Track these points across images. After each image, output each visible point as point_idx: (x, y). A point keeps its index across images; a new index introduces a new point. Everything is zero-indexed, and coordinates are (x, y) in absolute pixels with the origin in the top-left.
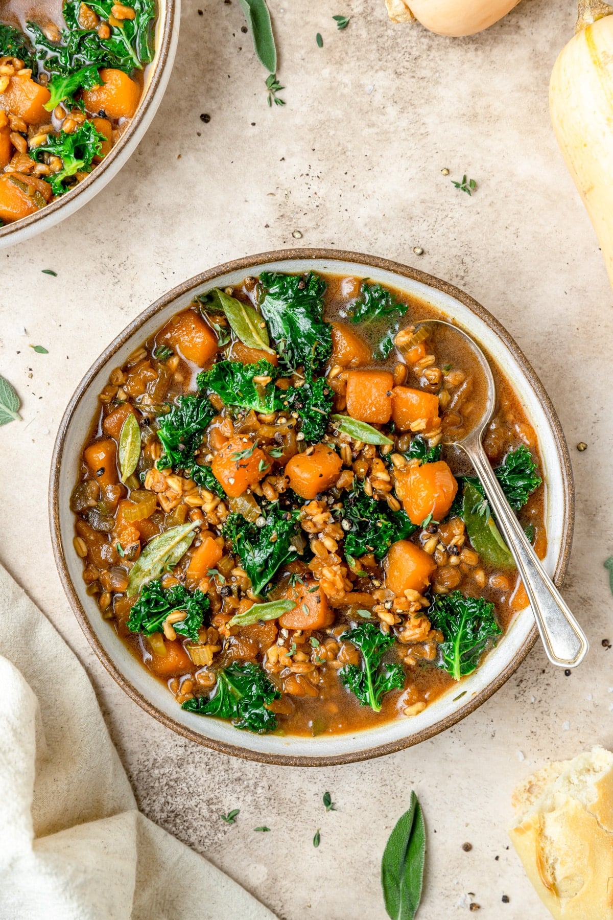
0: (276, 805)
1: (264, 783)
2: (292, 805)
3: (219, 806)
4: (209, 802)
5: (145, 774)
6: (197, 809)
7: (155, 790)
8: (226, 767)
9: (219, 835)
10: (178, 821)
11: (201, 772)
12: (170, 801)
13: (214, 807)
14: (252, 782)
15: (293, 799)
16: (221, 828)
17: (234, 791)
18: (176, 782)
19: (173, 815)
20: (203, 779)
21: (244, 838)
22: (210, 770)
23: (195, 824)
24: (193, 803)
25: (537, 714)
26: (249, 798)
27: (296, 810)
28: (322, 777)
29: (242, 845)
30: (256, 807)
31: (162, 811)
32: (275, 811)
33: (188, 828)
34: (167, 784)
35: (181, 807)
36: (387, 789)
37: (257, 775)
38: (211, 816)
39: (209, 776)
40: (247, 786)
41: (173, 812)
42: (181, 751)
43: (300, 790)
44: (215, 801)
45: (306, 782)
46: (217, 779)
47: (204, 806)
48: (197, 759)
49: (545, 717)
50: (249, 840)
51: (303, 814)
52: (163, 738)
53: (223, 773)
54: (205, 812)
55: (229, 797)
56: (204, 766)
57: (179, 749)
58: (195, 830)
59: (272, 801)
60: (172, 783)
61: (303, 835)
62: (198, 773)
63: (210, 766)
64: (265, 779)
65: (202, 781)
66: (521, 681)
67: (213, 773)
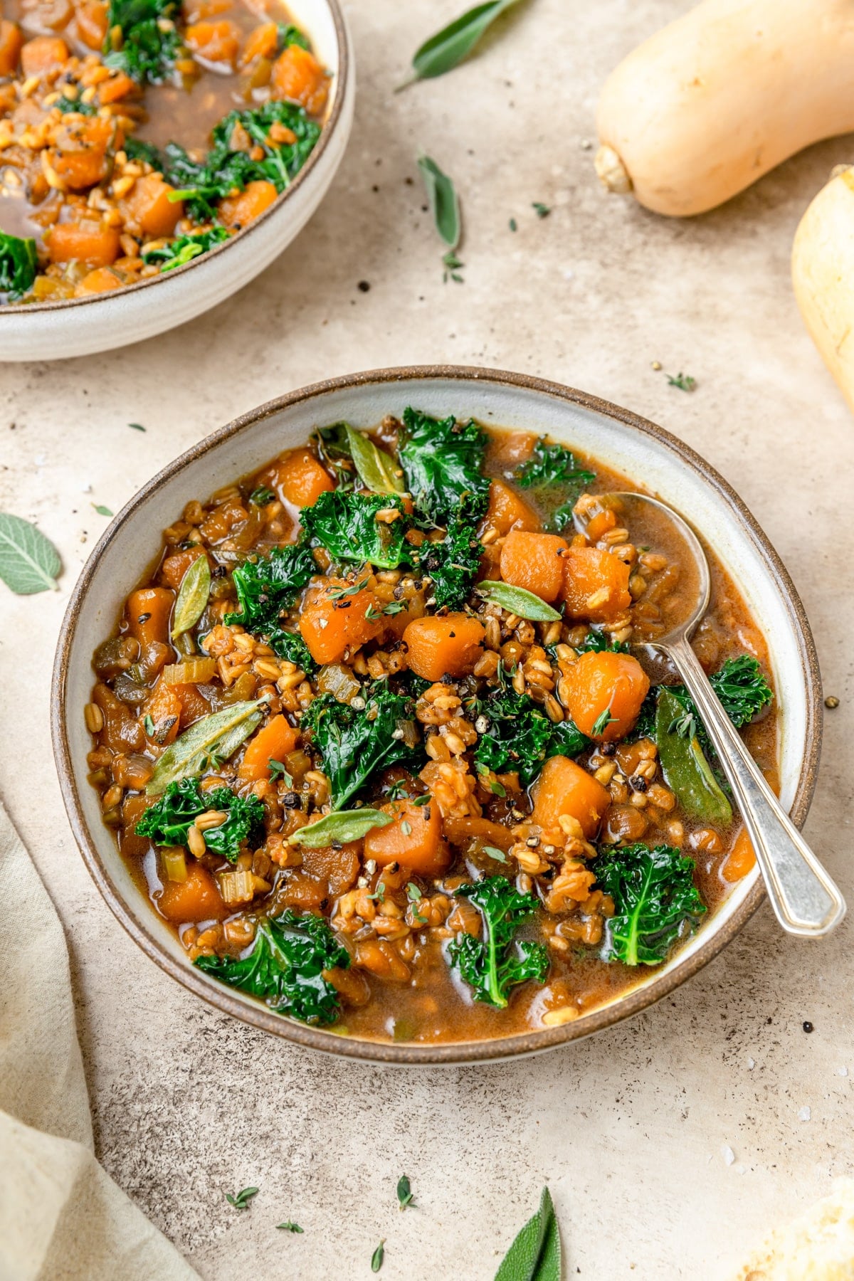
0: (319, 1188)
1: (306, 1148)
2: (346, 1192)
3: (227, 1179)
4: (212, 1170)
5: (120, 1108)
6: (190, 1179)
7: (129, 1139)
8: (249, 1113)
9: (218, 1229)
10: (155, 1195)
11: (207, 1117)
12: (150, 1159)
13: (217, 1179)
14: (285, 1144)
15: (349, 1181)
16: (223, 1218)
17: (255, 1155)
18: (165, 1128)
19: (149, 1183)
20: (208, 1129)
21: (257, 1240)
22: (222, 1115)
23: (182, 1204)
24: (185, 1168)
25: (758, 1089)
26: (277, 1171)
27: (350, 1201)
28: (400, 1150)
29: (253, 1252)
30: (287, 1189)
31: (133, 1174)
32: (316, 1198)
33: (169, 1210)
34: (150, 1130)
35: (165, 1172)
36: (505, 1185)
37: (296, 1133)
38: (210, 1194)
39: (220, 1126)
40: (278, 1151)
41: (150, 1178)
42: (183, 1078)
43: (362, 1168)
44: (221, 1168)
45: (374, 1156)
46: (230, 1132)
47: (202, 1174)
48: (205, 1095)
49: (771, 1095)
50: (265, 1245)
51: (362, 1210)
52: (159, 1054)
53: (242, 1123)
54: (202, 1186)
55: (245, 1165)
56: (213, 1107)
57: (180, 1074)
58: (181, 1214)
59: (314, 1181)
60: (158, 1130)
61: (356, 1248)
62: (203, 1119)
63: (225, 1109)
64: (308, 1141)
65: (206, 1133)
66: (734, 1032)
67: (226, 1120)
